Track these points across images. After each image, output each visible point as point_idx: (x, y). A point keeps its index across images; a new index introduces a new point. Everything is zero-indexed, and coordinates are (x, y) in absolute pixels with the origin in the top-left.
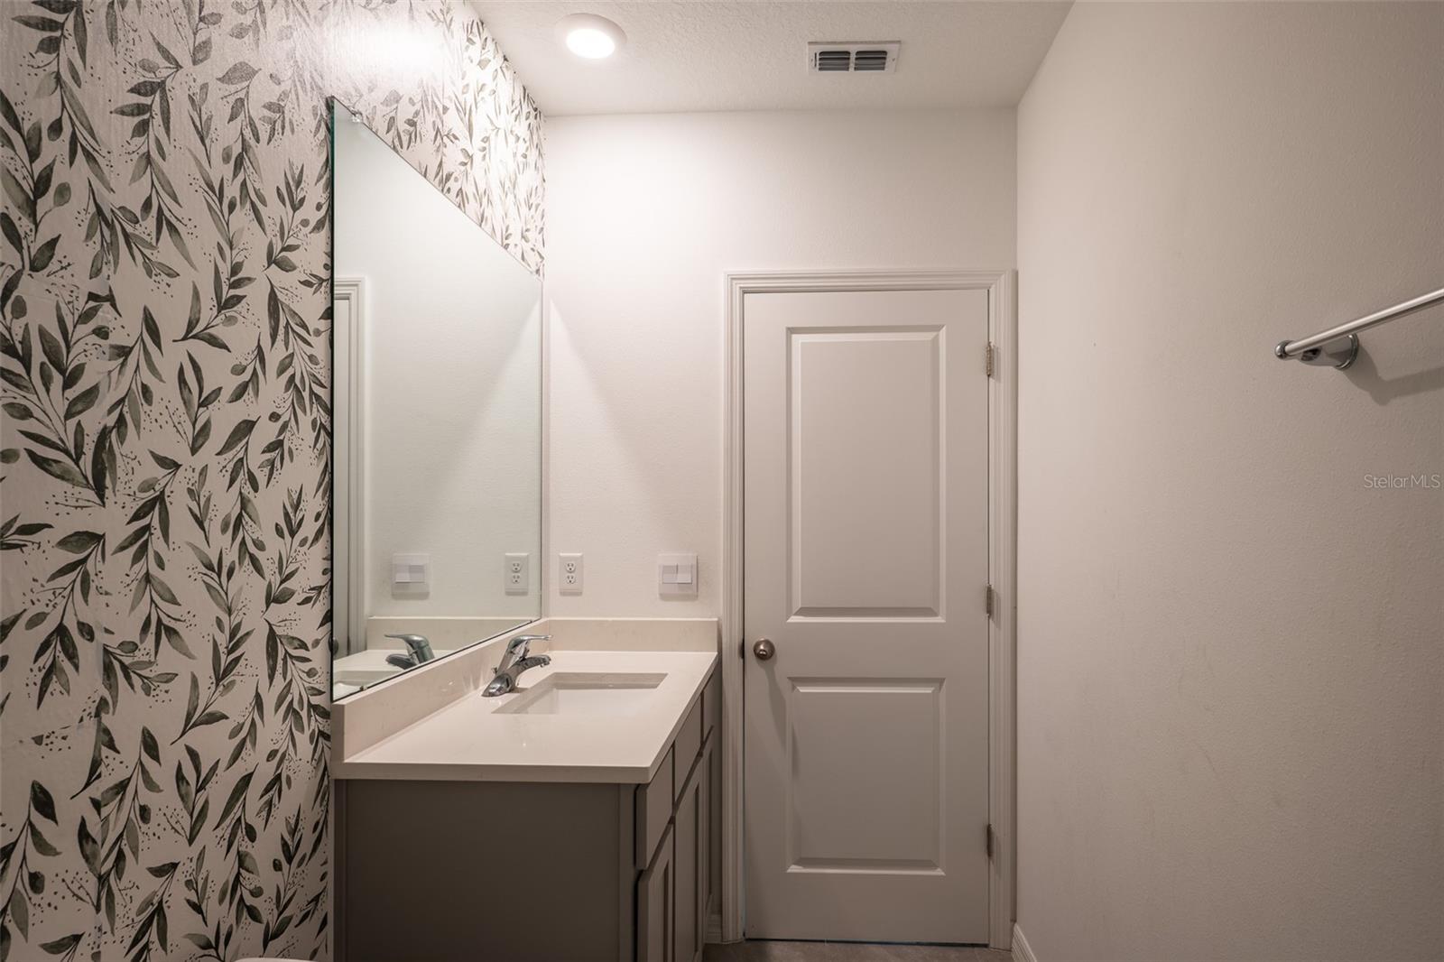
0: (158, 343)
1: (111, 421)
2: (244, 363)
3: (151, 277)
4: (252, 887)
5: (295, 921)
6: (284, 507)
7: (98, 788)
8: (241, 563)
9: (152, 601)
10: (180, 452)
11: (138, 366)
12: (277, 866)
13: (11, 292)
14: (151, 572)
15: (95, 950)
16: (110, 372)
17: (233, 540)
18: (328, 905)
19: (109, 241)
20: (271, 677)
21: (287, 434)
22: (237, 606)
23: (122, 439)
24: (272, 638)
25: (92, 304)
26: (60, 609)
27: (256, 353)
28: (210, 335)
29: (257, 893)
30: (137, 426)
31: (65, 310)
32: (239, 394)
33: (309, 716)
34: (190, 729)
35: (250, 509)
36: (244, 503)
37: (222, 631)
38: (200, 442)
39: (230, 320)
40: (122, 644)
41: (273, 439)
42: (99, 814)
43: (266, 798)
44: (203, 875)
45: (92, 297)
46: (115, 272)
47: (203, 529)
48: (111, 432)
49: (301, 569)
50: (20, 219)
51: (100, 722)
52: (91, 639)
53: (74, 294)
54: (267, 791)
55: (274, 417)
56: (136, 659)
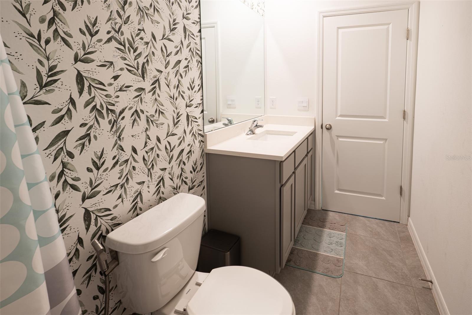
0: (155, 41)
1: (145, 60)
2: (178, 45)
3: (153, 24)
4: (185, 176)
5: (196, 186)
6: (190, 83)
7: (147, 149)
8: (179, 97)
9: (157, 105)
10: (162, 68)
11: (151, 47)
12: (191, 172)
13: (120, 29)
14: (157, 98)
15: (148, 186)
16: (144, 48)
17: (177, 91)
18: (205, 184)
19: (142, 15)
20: (188, 126)
21: (189, 64)
22: (178, 107)
23: (148, 65)
24: (188, 116)
25: (139, 31)
26: (136, 106)
27: (181, 42)
28: (169, 38)
29: (186, 178)
30: (151, 62)
31: (133, 34)
32: (177, 53)
33: (198, 136)
34: (168, 136)
35: (181, 83)
36: (179, 81)
37: (175, 113)
38: (167, 66)
39: (174, 34)
40: (150, 115)
41: (186, 65)
42: (147, 154)
43: (188, 155)
44: (173, 172)
45: (139, 30)
46: (144, 23)
47: (169, 88)
48: (145, 63)
49: (195, 99)
50: (121, 11)
51: (146, 133)
52: (143, 114)
53: (135, 29)
54: (188, 154)
55: (186, 59)
56: (154, 119)
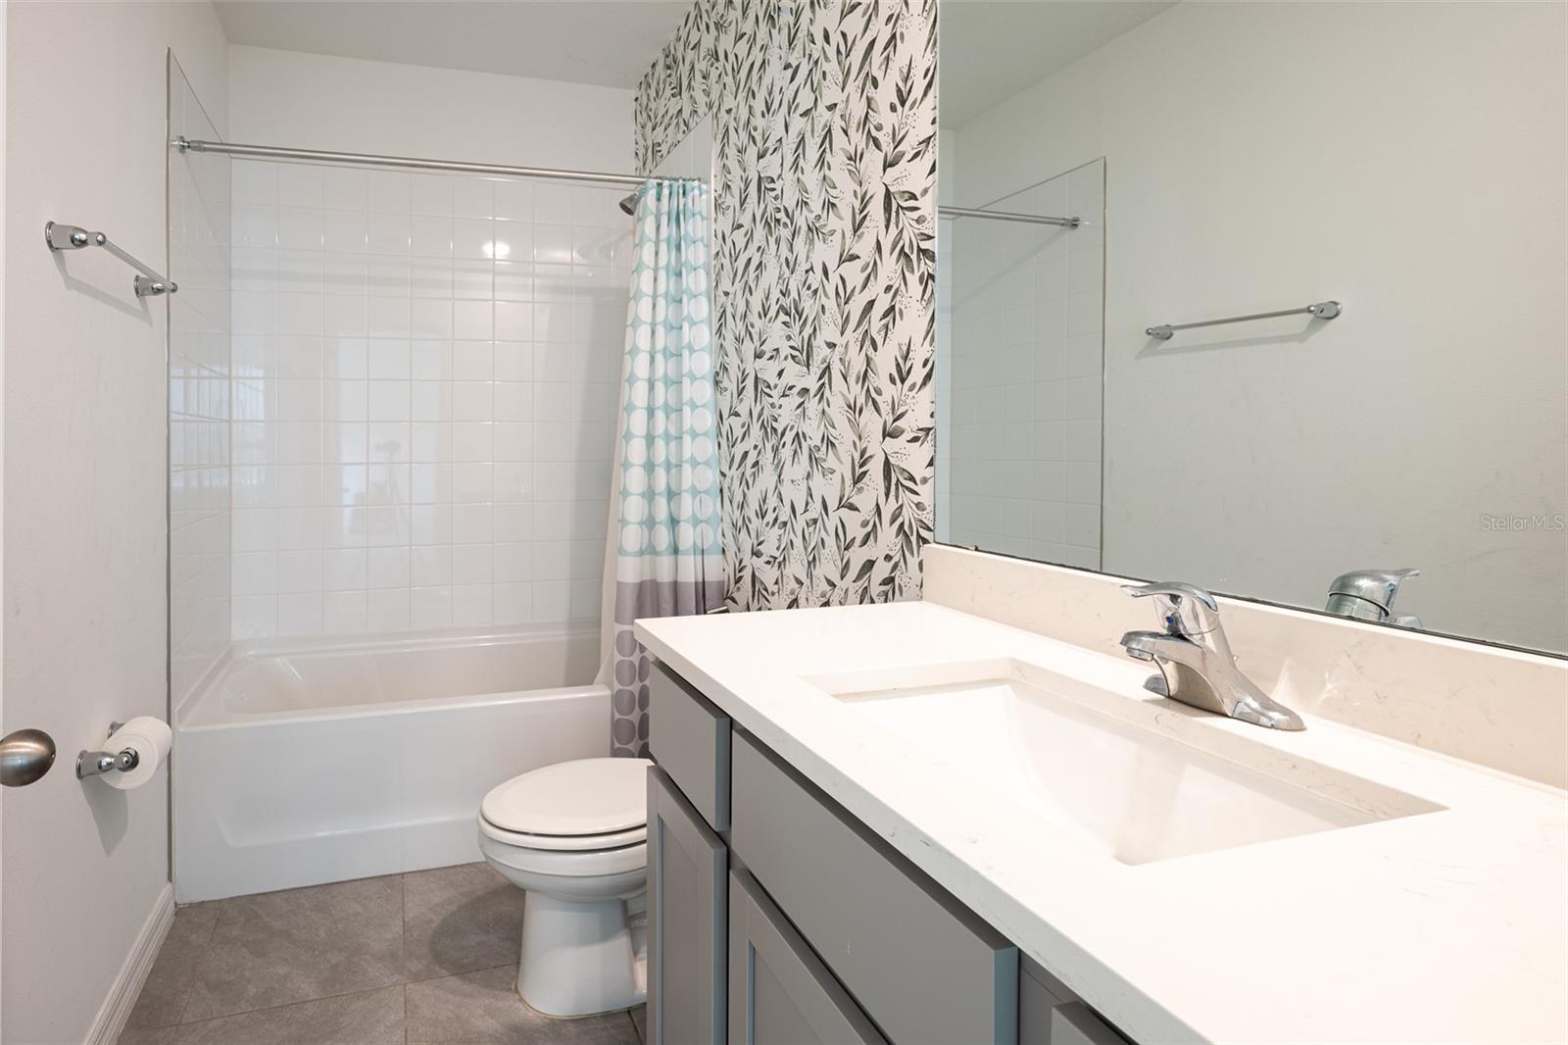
6: (896, 359)
8: (866, 405)
9: (825, 425)
10: (836, 337)
14: (825, 410)
17: (862, 388)
20: (887, 496)
21: (897, 301)
22: (864, 435)
24: (889, 465)
28: (851, 255)
34: (841, 507)
35: (872, 365)
36: (868, 360)
37: (856, 450)
38: (845, 327)
39: (861, 237)
40: (815, 446)
41: (887, 307)
47: (846, 381)
49: (910, 411)
54: (884, 583)
55: (888, 289)
56: (821, 456)
